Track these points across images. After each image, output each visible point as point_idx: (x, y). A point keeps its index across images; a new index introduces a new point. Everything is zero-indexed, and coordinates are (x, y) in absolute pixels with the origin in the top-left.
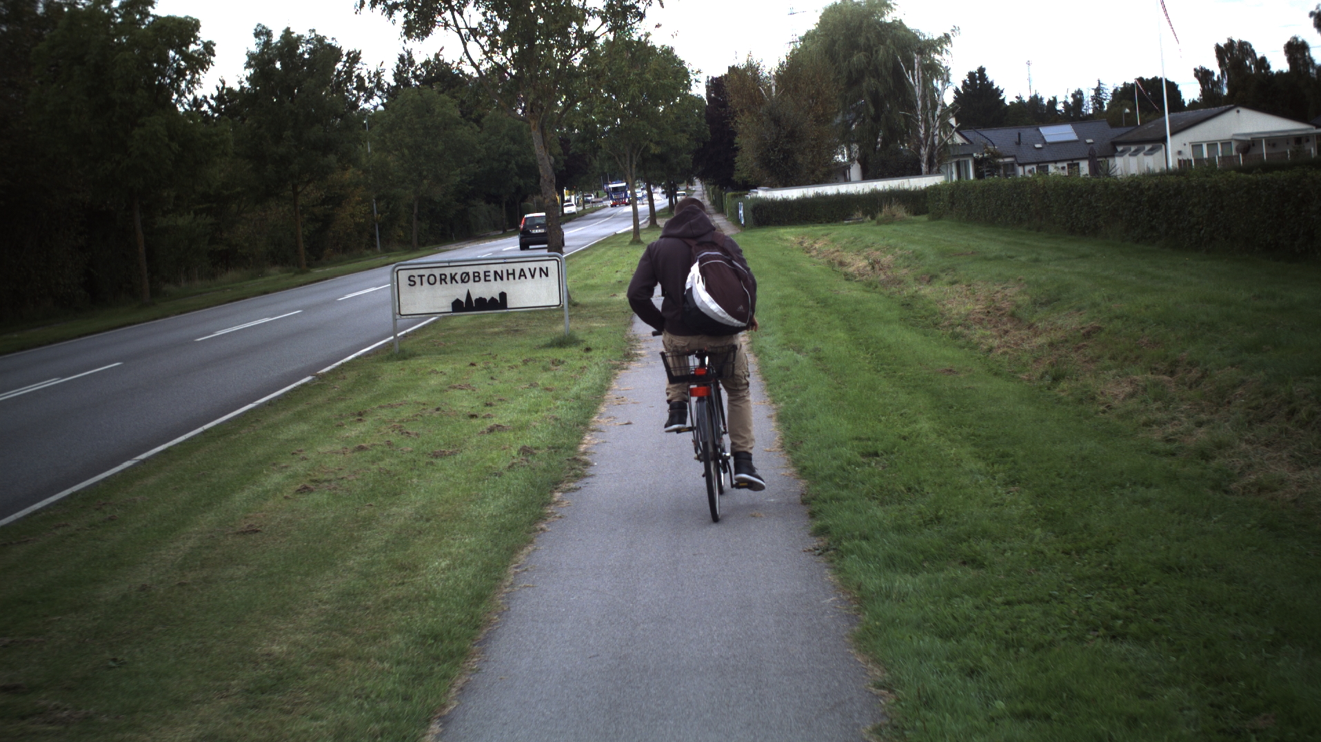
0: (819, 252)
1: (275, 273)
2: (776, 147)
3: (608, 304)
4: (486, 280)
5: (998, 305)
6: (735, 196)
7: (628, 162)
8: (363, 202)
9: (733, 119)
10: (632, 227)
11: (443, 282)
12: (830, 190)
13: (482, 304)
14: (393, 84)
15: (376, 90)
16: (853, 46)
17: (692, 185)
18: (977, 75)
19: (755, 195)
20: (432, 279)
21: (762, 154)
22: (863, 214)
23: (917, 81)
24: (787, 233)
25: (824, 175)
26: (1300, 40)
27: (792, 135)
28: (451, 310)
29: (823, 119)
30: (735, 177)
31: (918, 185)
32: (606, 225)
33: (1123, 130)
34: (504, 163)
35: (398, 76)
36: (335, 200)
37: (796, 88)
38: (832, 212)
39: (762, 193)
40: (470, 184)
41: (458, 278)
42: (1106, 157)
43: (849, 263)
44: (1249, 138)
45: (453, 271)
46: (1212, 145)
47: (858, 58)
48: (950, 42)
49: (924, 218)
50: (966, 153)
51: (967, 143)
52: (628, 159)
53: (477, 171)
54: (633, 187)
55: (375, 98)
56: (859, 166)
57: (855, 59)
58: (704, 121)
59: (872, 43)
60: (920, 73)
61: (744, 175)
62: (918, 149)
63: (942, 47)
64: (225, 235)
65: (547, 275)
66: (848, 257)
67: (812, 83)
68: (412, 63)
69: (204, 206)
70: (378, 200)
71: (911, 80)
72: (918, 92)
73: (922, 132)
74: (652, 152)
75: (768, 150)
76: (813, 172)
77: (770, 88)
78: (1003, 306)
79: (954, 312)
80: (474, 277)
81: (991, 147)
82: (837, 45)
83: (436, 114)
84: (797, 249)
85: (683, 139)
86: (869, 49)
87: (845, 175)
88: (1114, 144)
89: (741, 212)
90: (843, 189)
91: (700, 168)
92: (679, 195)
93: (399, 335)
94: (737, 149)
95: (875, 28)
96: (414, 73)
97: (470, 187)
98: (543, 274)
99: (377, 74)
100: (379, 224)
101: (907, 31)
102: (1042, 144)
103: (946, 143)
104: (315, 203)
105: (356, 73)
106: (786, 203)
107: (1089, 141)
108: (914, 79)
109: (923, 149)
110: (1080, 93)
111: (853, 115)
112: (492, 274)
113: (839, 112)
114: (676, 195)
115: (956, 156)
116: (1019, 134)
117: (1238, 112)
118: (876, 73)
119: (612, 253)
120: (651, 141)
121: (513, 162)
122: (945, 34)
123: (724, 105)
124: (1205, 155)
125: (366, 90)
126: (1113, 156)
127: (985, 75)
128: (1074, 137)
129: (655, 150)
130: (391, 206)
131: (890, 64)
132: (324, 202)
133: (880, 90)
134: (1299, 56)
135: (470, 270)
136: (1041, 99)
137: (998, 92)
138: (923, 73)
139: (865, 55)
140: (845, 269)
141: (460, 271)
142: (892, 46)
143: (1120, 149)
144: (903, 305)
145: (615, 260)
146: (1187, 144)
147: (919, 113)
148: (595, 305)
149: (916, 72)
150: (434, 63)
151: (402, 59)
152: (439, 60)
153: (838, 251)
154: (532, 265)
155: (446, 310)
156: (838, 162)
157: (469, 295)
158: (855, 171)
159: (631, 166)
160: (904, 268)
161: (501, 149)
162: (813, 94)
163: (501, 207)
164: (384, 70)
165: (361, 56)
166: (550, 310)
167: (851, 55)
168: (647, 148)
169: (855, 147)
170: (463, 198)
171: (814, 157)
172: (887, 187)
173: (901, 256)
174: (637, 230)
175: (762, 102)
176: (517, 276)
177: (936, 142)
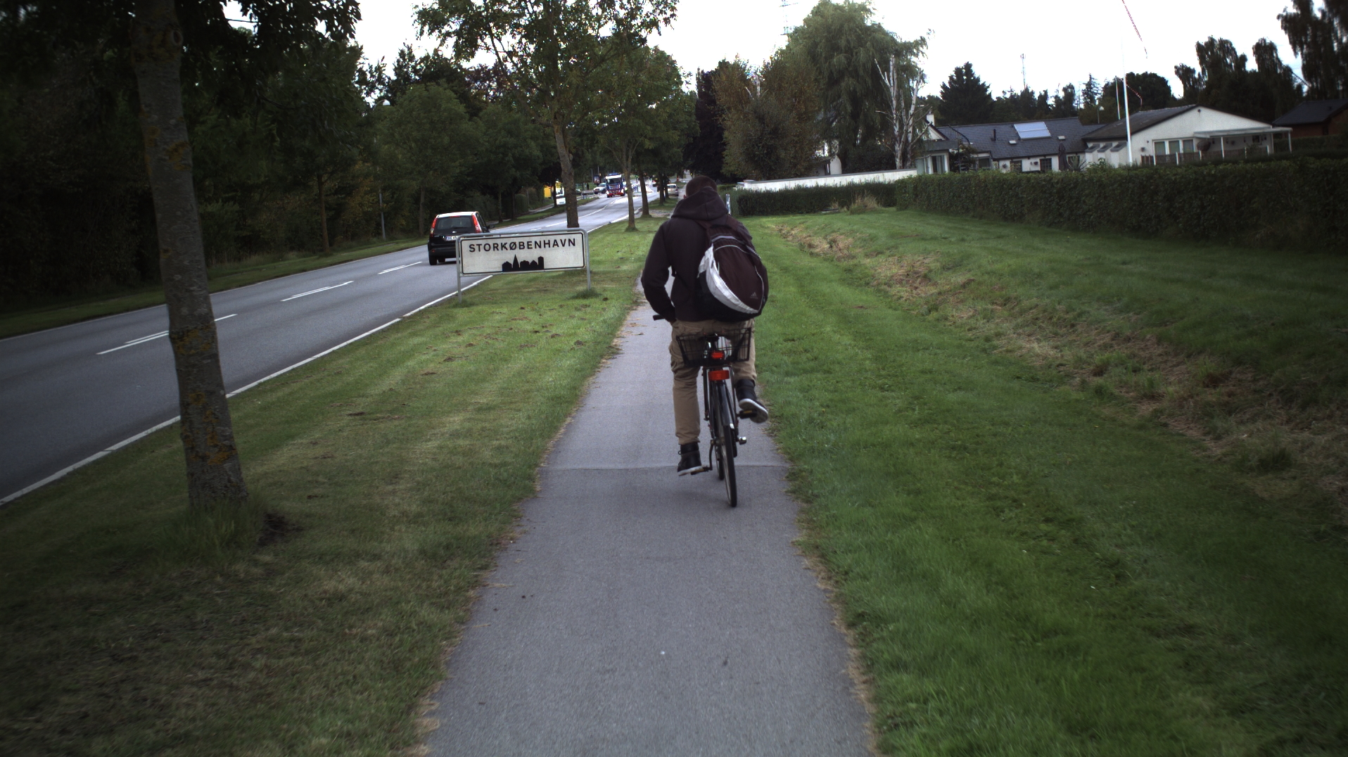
0: (794, 237)
1: (293, 258)
2: (761, 143)
3: (616, 272)
4: (528, 248)
5: (915, 269)
6: (723, 188)
7: (624, 156)
8: (371, 192)
9: (721, 116)
10: (628, 216)
11: (496, 249)
12: (809, 183)
13: (526, 266)
14: (394, 78)
15: (377, 84)
16: (834, 48)
17: (682, 178)
18: (964, 70)
19: (741, 187)
20: (487, 247)
21: (747, 149)
22: (839, 205)
23: (892, 82)
24: (769, 221)
25: (806, 169)
26: (1268, 41)
27: (775, 132)
28: (501, 270)
29: (803, 117)
30: (723, 171)
31: (892, 179)
32: (601, 215)
33: (1094, 127)
34: (501, 155)
35: (399, 69)
36: (347, 190)
37: (780, 87)
38: (811, 203)
39: (748, 186)
40: (468, 175)
41: (507, 246)
42: (1076, 153)
43: (817, 246)
44: (1208, 136)
45: (504, 241)
46: (1174, 143)
47: (839, 59)
48: (926, 44)
49: (893, 209)
50: (941, 148)
51: (943, 139)
52: (624, 153)
53: (475, 163)
54: (628, 179)
55: (377, 91)
56: (839, 160)
57: (835, 60)
58: (694, 117)
59: (852, 45)
60: (895, 74)
61: (732, 168)
62: (893, 146)
63: (918, 50)
64: (249, 222)
65: (574, 245)
66: (816, 241)
67: (795, 83)
68: (412, 58)
69: (230, 195)
70: (384, 190)
71: (887, 82)
72: (893, 92)
73: (897, 129)
74: (646, 147)
75: (753, 145)
76: (795, 166)
77: (755, 87)
78: (920, 270)
79: (882, 275)
80: (520, 245)
81: (965, 143)
82: (819, 47)
83: (442, 109)
84: (776, 235)
85: (675, 136)
86: (849, 51)
87: (825, 168)
88: (1085, 141)
89: (728, 203)
90: (822, 182)
91: (690, 162)
92: (669, 187)
93: (462, 290)
94: (725, 144)
95: (856, 31)
96: (414, 67)
97: (469, 179)
98: (571, 244)
99: (379, 69)
100: (384, 214)
101: (886, 34)
102: (1016, 140)
103: (920, 140)
104: (329, 193)
105: (359, 67)
106: (769, 195)
107: (1061, 137)
108: (889, 80)
109: (898, 145)
110: (1071, 87)
111: (833, 113)
112: (533, 244)
113: (820, 109)
114: (667, 188)
115: (931, 152)
116: (995, 131)
117: (1199, 111)
118: (855, 74)
119: (610, 238)
120: (646, 137)
121: (510, 154)
122: (921, 37)
123: (712, 102)
124: (1167, 152)
125: (367, 83)
126: (1083, 152)
127: (972, 71)
128: (1047, 134)
129: (649, 145)
130: (395, 196)
131: (869, 65)
132: (336, 192)
133: (858, 90)
134: (1267, 57)
135: (517, 241)
136: (1033, 93)
137: (984, 88)
138: (898, 74)
139: (845, 57)
140: (812, 250)
141: (509, 241)
142: (872, 49)
143: (1090, 145)
144: (845, 270)
145: (615, 244)
146: (1150, 141)
147: (894, 112)
148: (604, 273)
149: (891, 74)
150: (433, 58)
151: (402, 54)
152: (438, 55)
153: (810, 236)
154: (563, 237)
155: (498, 270)
156: (818, 157)
157: (516, 259)
158: (835, 165)
159: (627, 160)
160: (860, 248)
161: (498, 142)
162: (795, 93)
163: (496, 198)
164: (385, 65)
165: (363, 50)
166: (577, 270)
167: (832, 57)
168: (641, 145)
169: (836, 143)
170: (461, 188)
171: (796, 152)
172: (863, 181)
173: (859, 239)
174: (631, 219)
175: (748, 101)
176: (551, 245)
177: (910, 139)
